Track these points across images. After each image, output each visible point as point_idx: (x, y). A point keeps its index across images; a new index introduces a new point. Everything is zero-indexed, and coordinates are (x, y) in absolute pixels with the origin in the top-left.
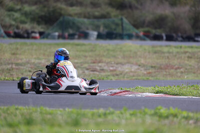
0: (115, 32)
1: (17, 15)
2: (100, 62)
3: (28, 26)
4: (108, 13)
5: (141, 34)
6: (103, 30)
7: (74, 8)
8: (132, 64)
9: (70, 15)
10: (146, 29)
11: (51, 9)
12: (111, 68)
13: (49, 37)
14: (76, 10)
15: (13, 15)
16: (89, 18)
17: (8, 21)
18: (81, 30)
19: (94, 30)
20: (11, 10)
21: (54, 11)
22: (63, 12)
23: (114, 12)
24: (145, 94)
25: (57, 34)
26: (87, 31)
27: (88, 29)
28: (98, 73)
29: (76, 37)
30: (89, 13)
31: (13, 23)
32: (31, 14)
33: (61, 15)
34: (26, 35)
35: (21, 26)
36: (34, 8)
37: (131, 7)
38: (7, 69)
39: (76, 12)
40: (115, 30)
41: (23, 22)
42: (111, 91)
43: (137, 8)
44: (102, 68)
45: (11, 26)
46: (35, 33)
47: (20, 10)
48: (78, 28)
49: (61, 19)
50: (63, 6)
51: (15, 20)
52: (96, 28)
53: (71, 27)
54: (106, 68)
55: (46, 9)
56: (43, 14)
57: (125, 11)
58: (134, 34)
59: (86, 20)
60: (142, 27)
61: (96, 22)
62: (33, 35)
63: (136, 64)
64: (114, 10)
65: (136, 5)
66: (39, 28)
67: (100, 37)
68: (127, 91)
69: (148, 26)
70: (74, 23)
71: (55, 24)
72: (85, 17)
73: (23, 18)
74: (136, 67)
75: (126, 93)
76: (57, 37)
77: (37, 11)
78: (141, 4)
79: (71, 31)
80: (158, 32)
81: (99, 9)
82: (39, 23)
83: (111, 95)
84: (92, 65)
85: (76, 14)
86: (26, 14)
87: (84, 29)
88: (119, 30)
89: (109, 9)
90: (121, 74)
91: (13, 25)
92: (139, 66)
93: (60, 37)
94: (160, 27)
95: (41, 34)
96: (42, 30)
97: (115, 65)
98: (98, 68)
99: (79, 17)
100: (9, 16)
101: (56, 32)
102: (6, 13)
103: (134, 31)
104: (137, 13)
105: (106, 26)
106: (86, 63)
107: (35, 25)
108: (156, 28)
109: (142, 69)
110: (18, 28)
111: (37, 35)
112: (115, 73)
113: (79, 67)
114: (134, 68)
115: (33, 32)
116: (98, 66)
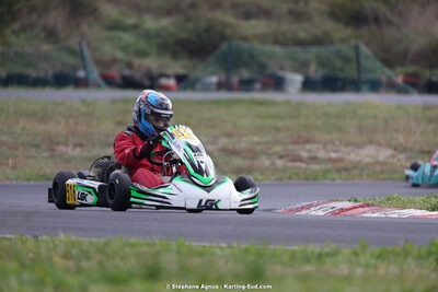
0: (341, 75)
1: (128, 38)
2: (308, 141)
3: (152, 63)
4: (327, 34)
5: (399, 80)
6: (316, 72)
7: (253, 22)
8: (380, 145)
9: (245, 39)
10: (411, 69)
11: (203, 25)
12: (334, 155)
13: (198, 86)
14: (256, 27)
15: (120, 39)
16: (284, 44)
17: (108, 51)
18: (269, 71)
19: (296, 70)
20: (116, 26)
21: (208, 30)
22: (228, 32)
23: (339, 31)
24: (406, 211)
25: (214, 79)
26: (281, 73)
27: (282, 68)
28: (303, 165)
29: (257, 86)
30: (284, 35)
31: (120, 55)
32: (157, 35)
33: (223, 37)
34: (147, 82)
35: (137, 62)
36: (165, 22)
37: (377, 20)
39: (257, 31)
40: (342, 70)
41: (143, 54)
42: (333, 204)
43: (390, 23)
44: (311, 155)
45: (114, 61)
46: (167, 76)
47: (135, 27)
48: (262, 67)
49: (224, 47)
51: (124, 49)
52: (301, 67)
53: (246, 65)
54: (321, 154)
55: (191, 26)
56: (183, 35)
57: (364, 30)
58: (384, 79)
59: (278, 49)
60: (402, 64)
61: (300, 52)
62: (164, 81)
63: (389, 146)
64: (340, 26)
65: (389, 15)
66: (178, 67)
67: (308, 85)
68: (368, 205)
69: (413, 62)
70: (251, 56)
71: (211, 59)
72: (276, 42)
73: (143, 45)
74: (390, 152)
75: (366, 209)
76: (214, 87)
77: (172, 29)
78: (400, 15)
79: (246, 74)
81: (306, 25)
82: (175, 56)
83: (334, 213)
84: (290, 147)
85: (257, 37)
86: (148, 35)
87: (274, 68)
88: (350, 72)
89: (330, 26)
90: (355, 167)
91: (120, 61)
92: (395, 149)
93: (221, 86)
95: (180, 79)
96: (181, 71)
97: (343, 149)
98: (305, 155)
99: (262, 43)
100: (112, 40)
101: (212, 74)
102: (105, 34)
103: (383, 73)
104: (390, 33)
105: (322, 63)
106: (277, 142)
107: (167, 60)
108: (431, 67)
109: (402, 156)
110: (129, 65)
111: (172, 82)
112: (341, 165)
113: (262, 152)
114: (385, 154)
115: (162, 75)
116: (305, 150)
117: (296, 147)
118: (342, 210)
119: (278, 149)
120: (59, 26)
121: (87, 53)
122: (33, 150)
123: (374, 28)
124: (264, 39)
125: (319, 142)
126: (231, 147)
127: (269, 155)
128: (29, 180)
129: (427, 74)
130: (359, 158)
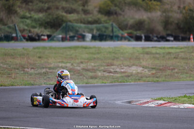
0: (105, 34)
1: (28, 21)
3: (37, 31)
4: (99, 19)
5: (126, 35)
6: (96, 33)
7: (72, 15)
8: (137, 66)
9: (70, 21)
10: (130, 31)
11: (55, 16)
12: (122, 70)
13: (55, 39)
14: (72, 17)
15: (26, 22)
16: (84, 23)
17: (22, 26)
18: (79, 33)
19: (89, 33)
20: (24, 17)
21: (57, 18)
22: (64, 19)
23: (104, 18)
25: (61, 36)
26: (84, 34)
27: (84, 32)
28: (112, 74)
29: (76, 38)
30: (84, 19)
31: (26, 28)
32: (39, 20)
33: (63, 21)
34: (37, 38)
35: (32, 30)
36: (41, 15)
37: (116, 13)
38: (44, 73)
39: (74, 18)
40: (105, 32)
41: (34, 27)
42: (157, 102)
43: (120, 14)
44: (114, 70)
45: (24, 30)
46: (44, 35)
47: (31, 17)
48: (77, 31)
49: (64, 25)
50: (64, 14)
51: (27, 25)
52: (91, 31)
53: (71, 31)
54: (118, 70)
55: (51, 17)
56: (49, 20)
57: (112, 17)
58: (120, 35)
59: (83, 25)
60: (126, 29)
61: (90, 26)
62: (43, 37)
63: (140, 66)
64: (103, 16)
65: (120, 12)
66: (47, 32)
67: (94, 38)
69: (130, 29)
70: (73, 27)
71: (59, 29)
72: (81, 22)
73: (34, 24)
74: (141, 68)
75: (170, 104)
76: (61, 39)
77: (44, 18)
78: (123, 11)
79: (72, 34)
80: (138, 33)
81: (91, 16)
82: (45, 28)
84: (106, 67)
85: (74, 20)
86: (35, 20)
87: (81, 32)
88: (109, 32)
89: (100, 16)
90: (131, 75)
91: (27, 30)
92: (143, 67)
93: (63, 39)
94: (139, 30)
95: (49, 36)
96: (49, 33)
97: (125, 68)
98: (112, 70)
99: (77, 23)
100: (23, 22)
101: (59, 34)
102: (20, 20)
103: (120, 33)
104: (121, 18)
105: (98, 30)
107: (43, 29)
108: (136, 30)
109: (146, 70)
110: (30, 31)
111: (46, 38)
112: (127, 74)
113: (97, 70)
114: (140, 69)
115: (42, 35)
116: (112, 68)
117: (109, 67)
118: (161, 104)
119: (102, 68)
120: (4, 18)
121: (17, 28)
122: (17, 70)
123: (115, 16)
124: (77, 21)
125: (116, 65)
126: (86, 68)
127: (100, 71)
128: (25, 85)
129: (135, 33)
130: (131, 71)
